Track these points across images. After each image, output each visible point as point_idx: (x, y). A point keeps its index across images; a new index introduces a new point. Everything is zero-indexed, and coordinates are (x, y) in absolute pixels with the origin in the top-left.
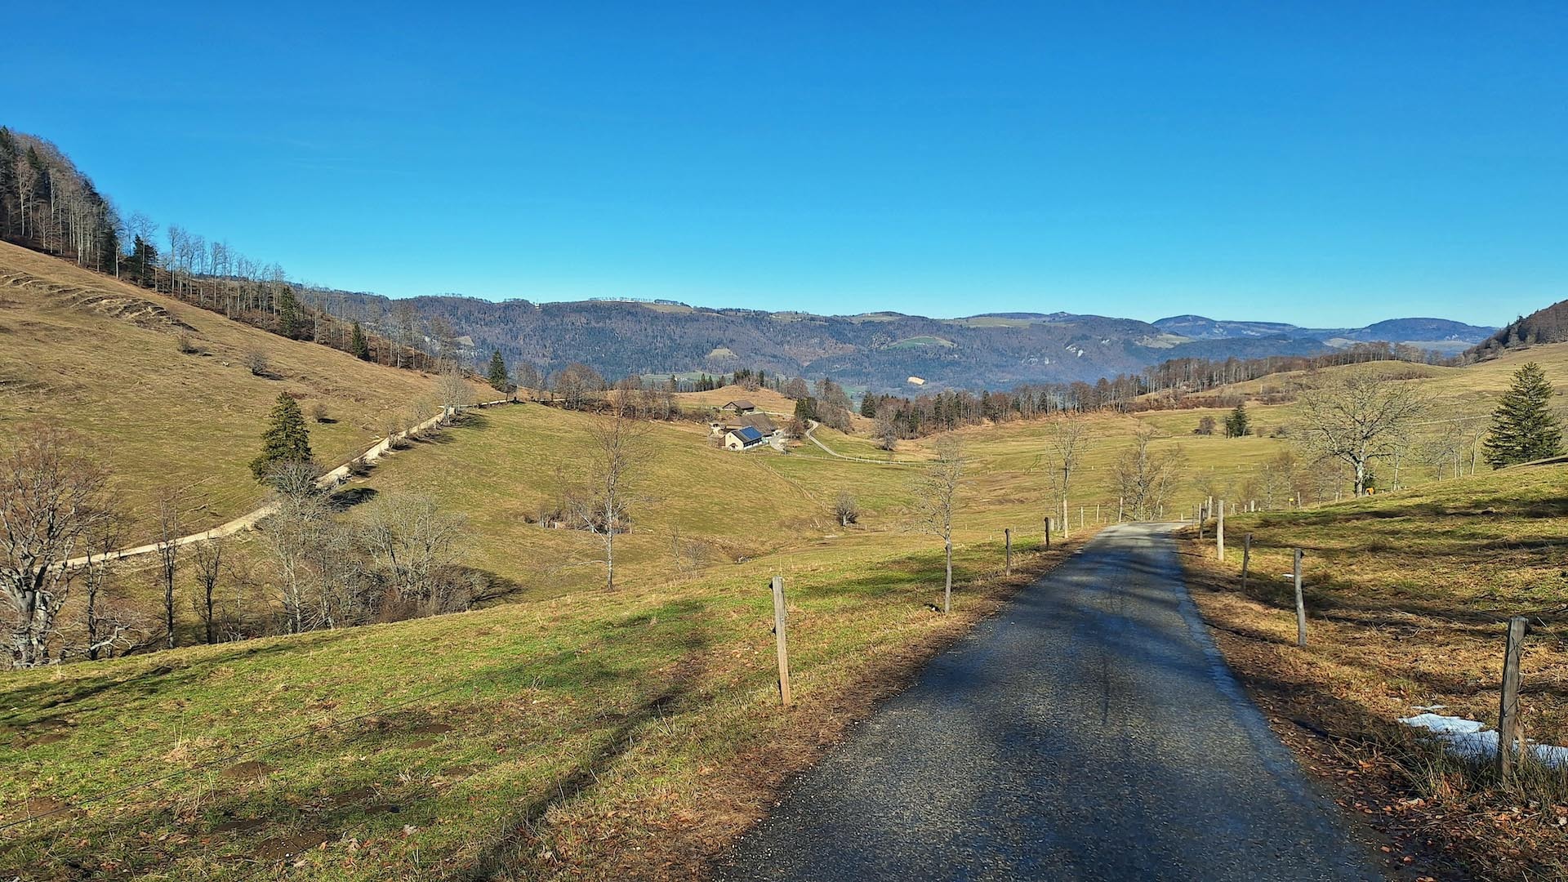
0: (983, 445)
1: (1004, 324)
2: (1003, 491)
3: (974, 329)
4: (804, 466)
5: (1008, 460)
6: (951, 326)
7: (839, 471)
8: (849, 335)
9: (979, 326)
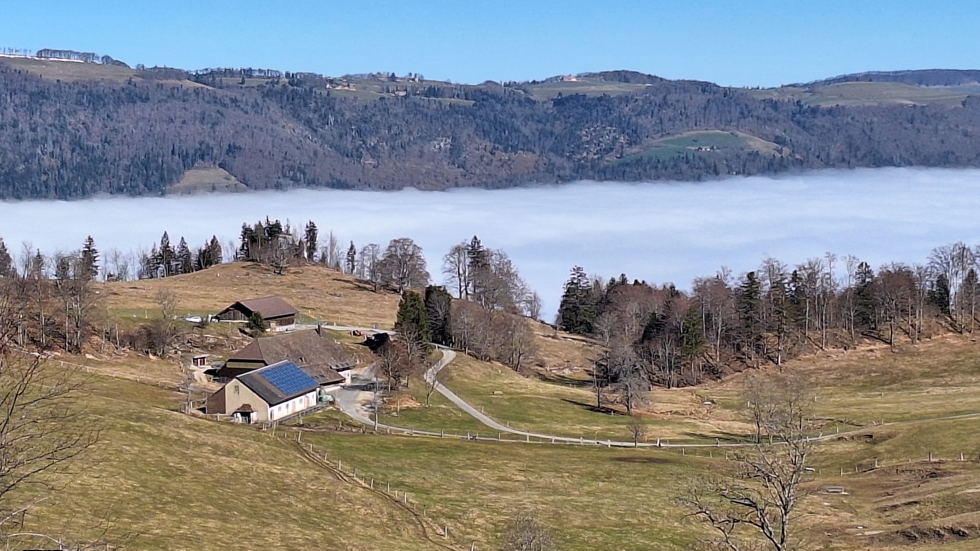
0: (860, 397)
1: (904, 97)
2: (915, 510)
3: (830, 111)
4: (423, 457)
5: (921, 431)
6: (775, 105)
7: (512, 468)
8: (526, 131)
9: (841, 103)
